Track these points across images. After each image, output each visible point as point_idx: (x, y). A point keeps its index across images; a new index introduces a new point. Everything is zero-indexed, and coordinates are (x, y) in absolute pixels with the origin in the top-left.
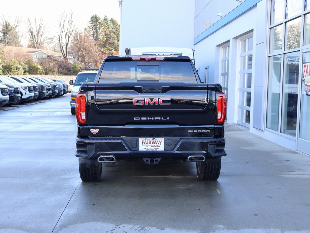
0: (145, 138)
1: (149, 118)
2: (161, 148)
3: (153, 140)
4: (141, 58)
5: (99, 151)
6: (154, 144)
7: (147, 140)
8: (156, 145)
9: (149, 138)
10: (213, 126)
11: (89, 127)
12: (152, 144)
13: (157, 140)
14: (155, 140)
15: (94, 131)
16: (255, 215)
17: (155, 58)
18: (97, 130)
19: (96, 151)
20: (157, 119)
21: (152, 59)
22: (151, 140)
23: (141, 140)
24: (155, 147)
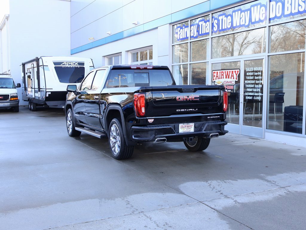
0: (183, 124)
1: (185, 110)
2: (192, 130)
3: (187, 125)
4: (137, 67)
5: (157, 135)
6: (188, 128)
7: (184, 125)
8: (189, 128)
9: (185, 124)
10: (221, 113)
11: (147, 118)
12: (187, 128)
13: (189, 125)
14: (188, 125)
15: (151, 121)
16: (266, 167)
17: (146, 67)
18: (153, 120)
19: (156, 135)
20: (190, 110)
21: (144, 68)
22: (186, 125)
23: (181, 125)
24: (188, 130)
